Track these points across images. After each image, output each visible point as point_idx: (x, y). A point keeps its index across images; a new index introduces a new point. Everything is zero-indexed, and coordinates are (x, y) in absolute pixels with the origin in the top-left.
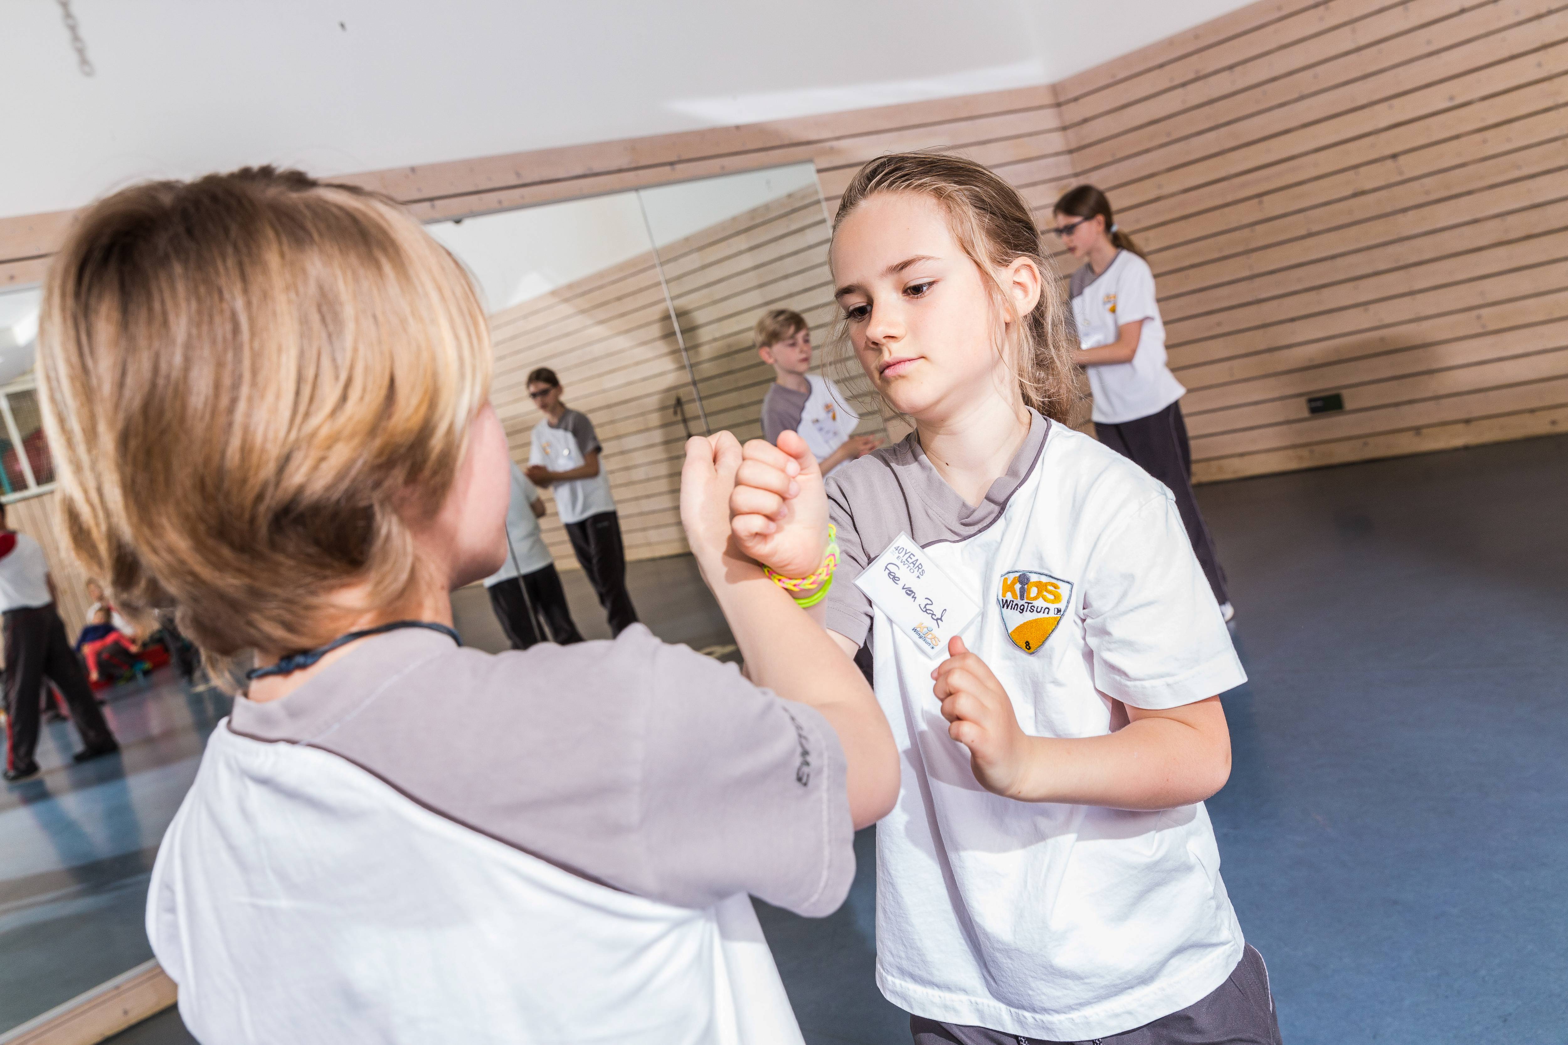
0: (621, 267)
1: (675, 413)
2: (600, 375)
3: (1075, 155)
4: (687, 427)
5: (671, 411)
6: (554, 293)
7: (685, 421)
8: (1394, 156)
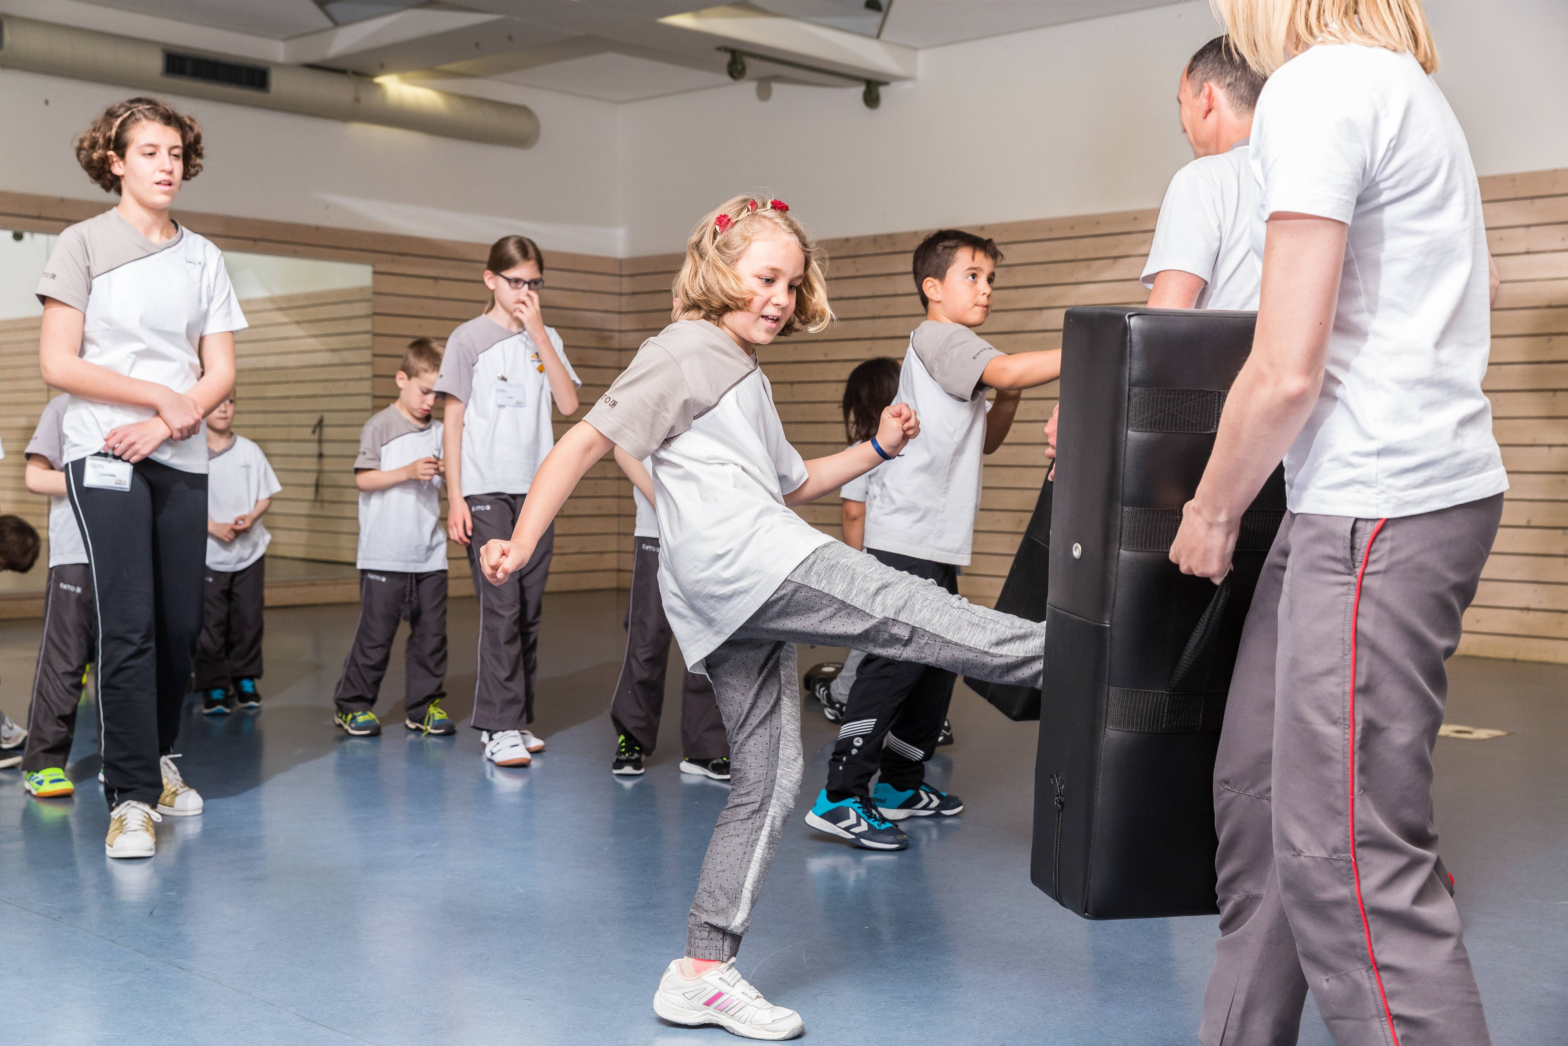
0: (307, 296)
1: (314, 432)
2: (266, 384)
3: (623, 316)
4: (320, 447)
5: (310, 430)
6: (272, 300)
7: (320, 441)
8: (792, 383)
